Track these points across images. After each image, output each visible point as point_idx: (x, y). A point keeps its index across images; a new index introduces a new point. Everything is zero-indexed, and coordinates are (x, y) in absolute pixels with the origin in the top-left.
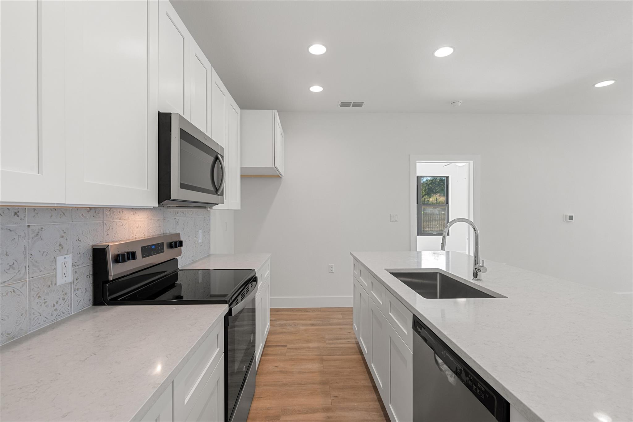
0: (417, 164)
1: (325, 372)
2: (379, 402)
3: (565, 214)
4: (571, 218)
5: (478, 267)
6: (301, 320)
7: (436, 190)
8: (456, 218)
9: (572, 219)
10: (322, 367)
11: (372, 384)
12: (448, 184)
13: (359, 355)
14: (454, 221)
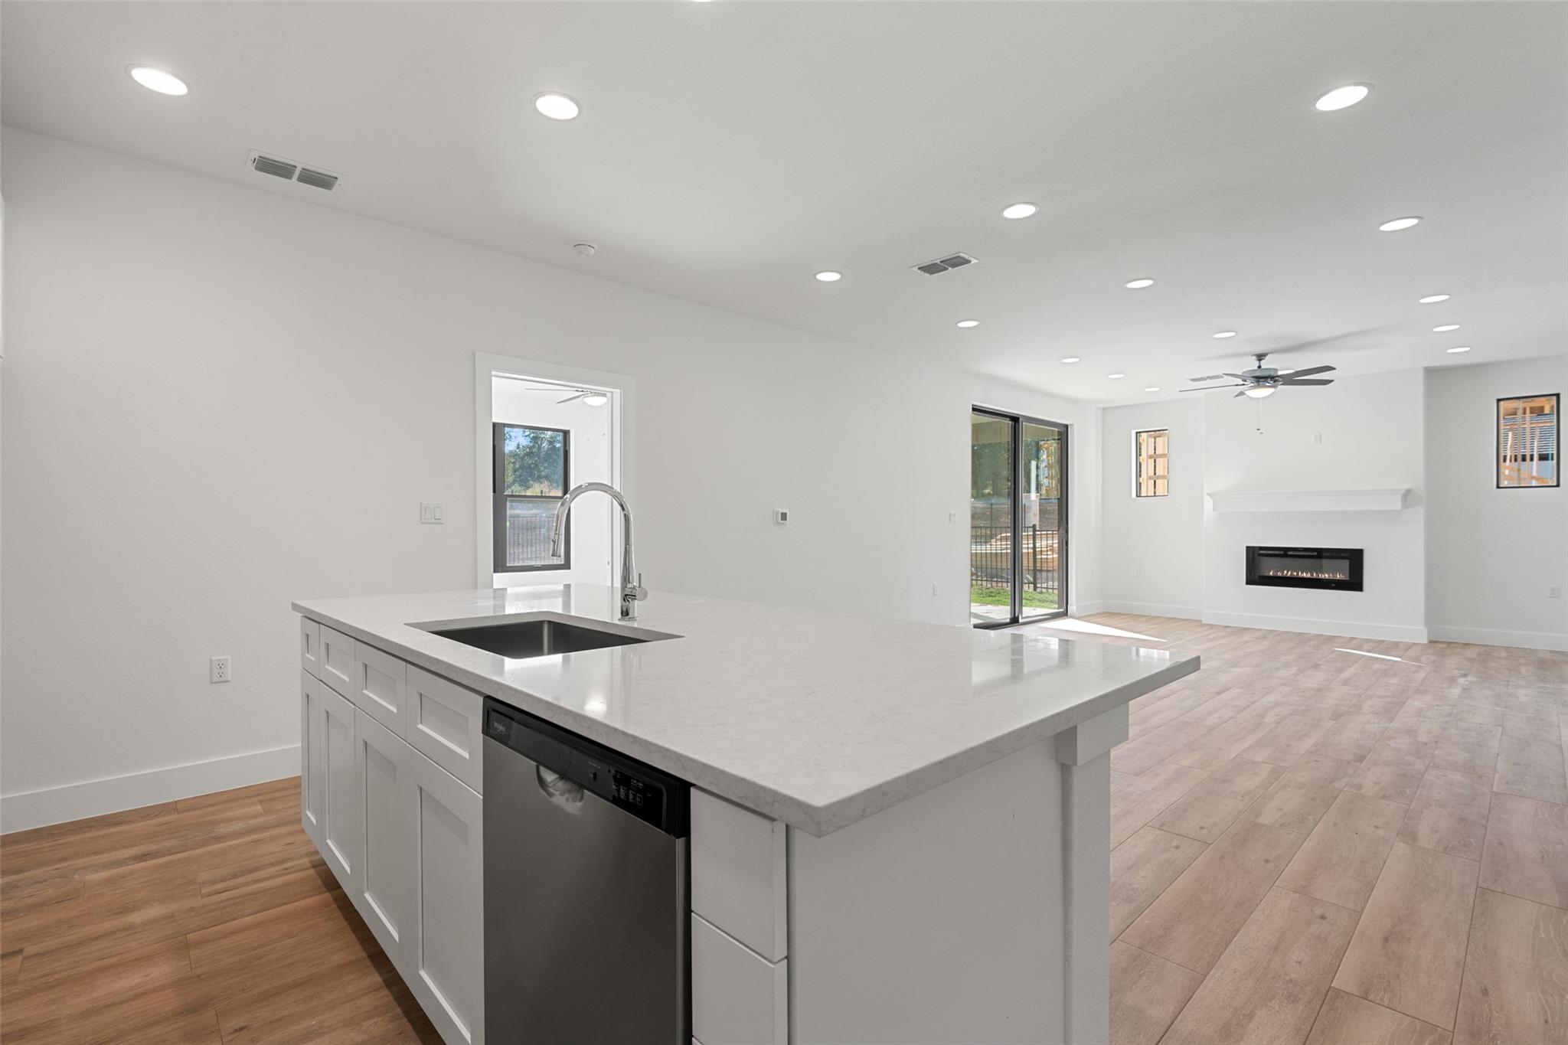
0: (493, 379)
1: (199, 976)
2: (389, 988)
3: (776, 510)
4: (784, 516)
5: (630, 590)
6: (95, 853)
7: (539, 471)
8: (583, 482)
9: (786, 520)
10: (187, 964)
11: (366, 952)
12: (568, 448)
13: (325, 892)
14: (580, 489)
